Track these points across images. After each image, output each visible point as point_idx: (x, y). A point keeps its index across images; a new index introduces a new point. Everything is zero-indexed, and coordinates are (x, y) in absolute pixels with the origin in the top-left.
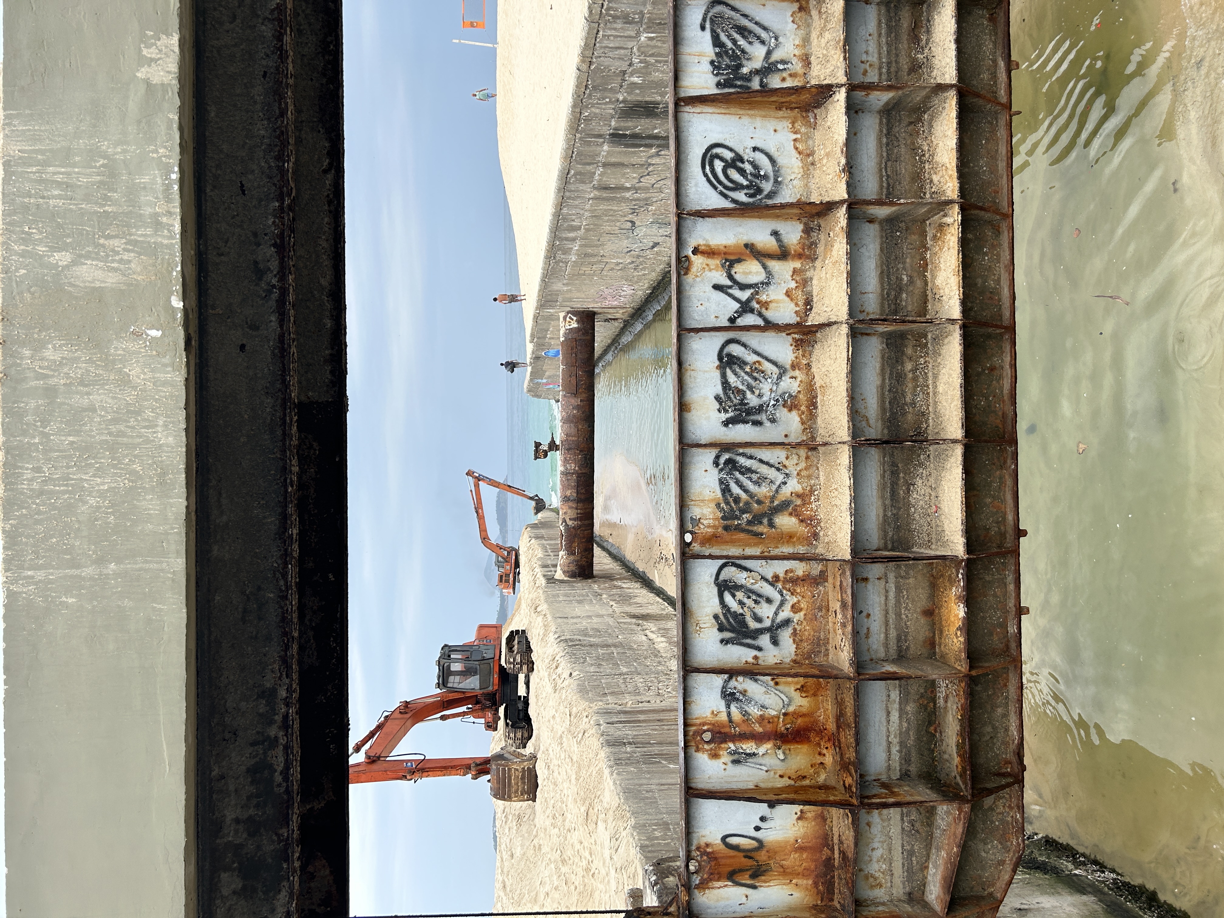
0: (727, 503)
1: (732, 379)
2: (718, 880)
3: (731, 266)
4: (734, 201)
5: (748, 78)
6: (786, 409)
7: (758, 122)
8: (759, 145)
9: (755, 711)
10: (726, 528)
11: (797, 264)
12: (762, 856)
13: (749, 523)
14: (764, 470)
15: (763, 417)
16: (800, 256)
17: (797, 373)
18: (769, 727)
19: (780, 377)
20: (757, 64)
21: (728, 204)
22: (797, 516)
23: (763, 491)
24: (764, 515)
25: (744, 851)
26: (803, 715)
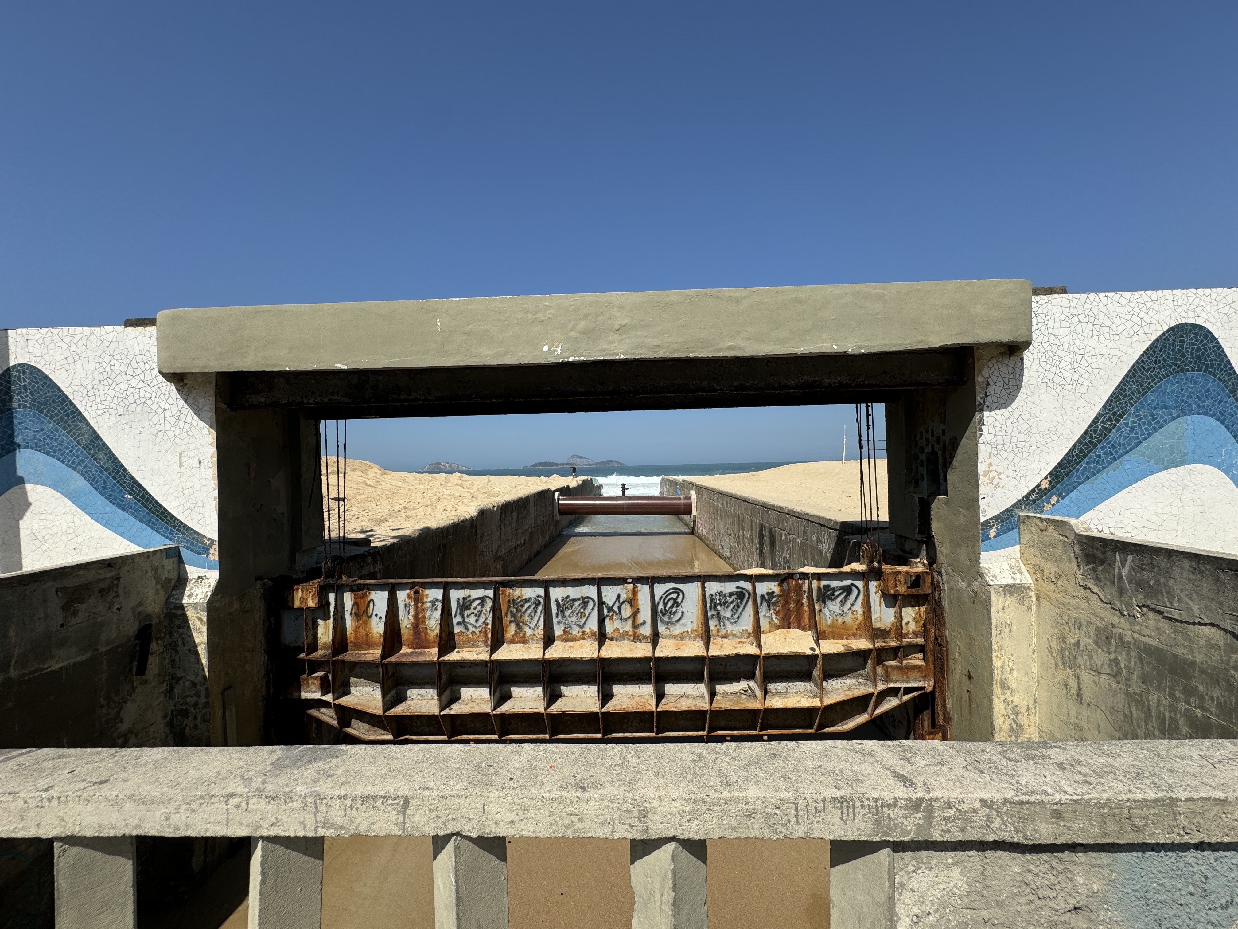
0: (520, 601)
1: (577, 603)
2: (355, 598)
3: (628, 602)
4: (658, 603)
5: (715, 609)
6: (563, 628)
7: (695, 614)
8: (684, 615)
9: (428, 614)
10: (509, 601)
11: (630, 633)
12: (365, 618)
13: (512, 612)
14: (536, 618)
15: (560, 617)
16: (634, 634)
17: (581, 634)
18: (421, 621)
19: (579, 625)
20: (722, 613)
21: (657, 600)
22: (515, 634)
23: (526, 618)
24: (515, 619)
25: (367, 609)
26: (426, 637)
